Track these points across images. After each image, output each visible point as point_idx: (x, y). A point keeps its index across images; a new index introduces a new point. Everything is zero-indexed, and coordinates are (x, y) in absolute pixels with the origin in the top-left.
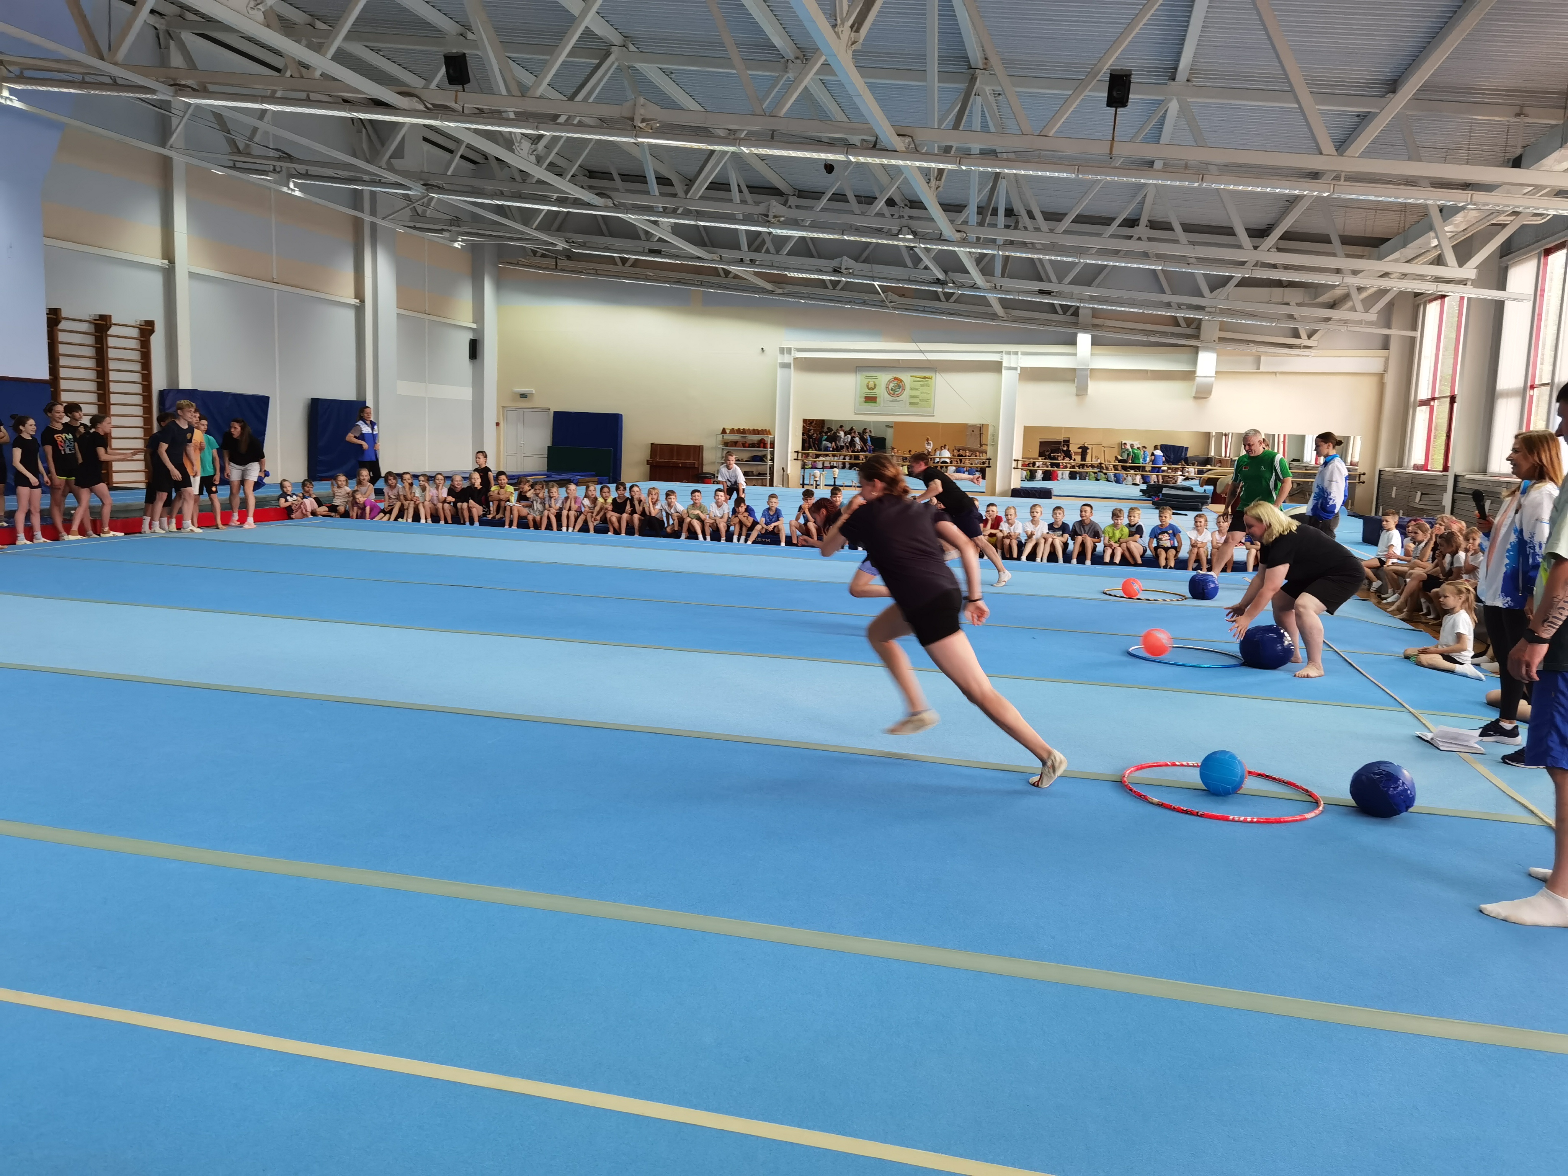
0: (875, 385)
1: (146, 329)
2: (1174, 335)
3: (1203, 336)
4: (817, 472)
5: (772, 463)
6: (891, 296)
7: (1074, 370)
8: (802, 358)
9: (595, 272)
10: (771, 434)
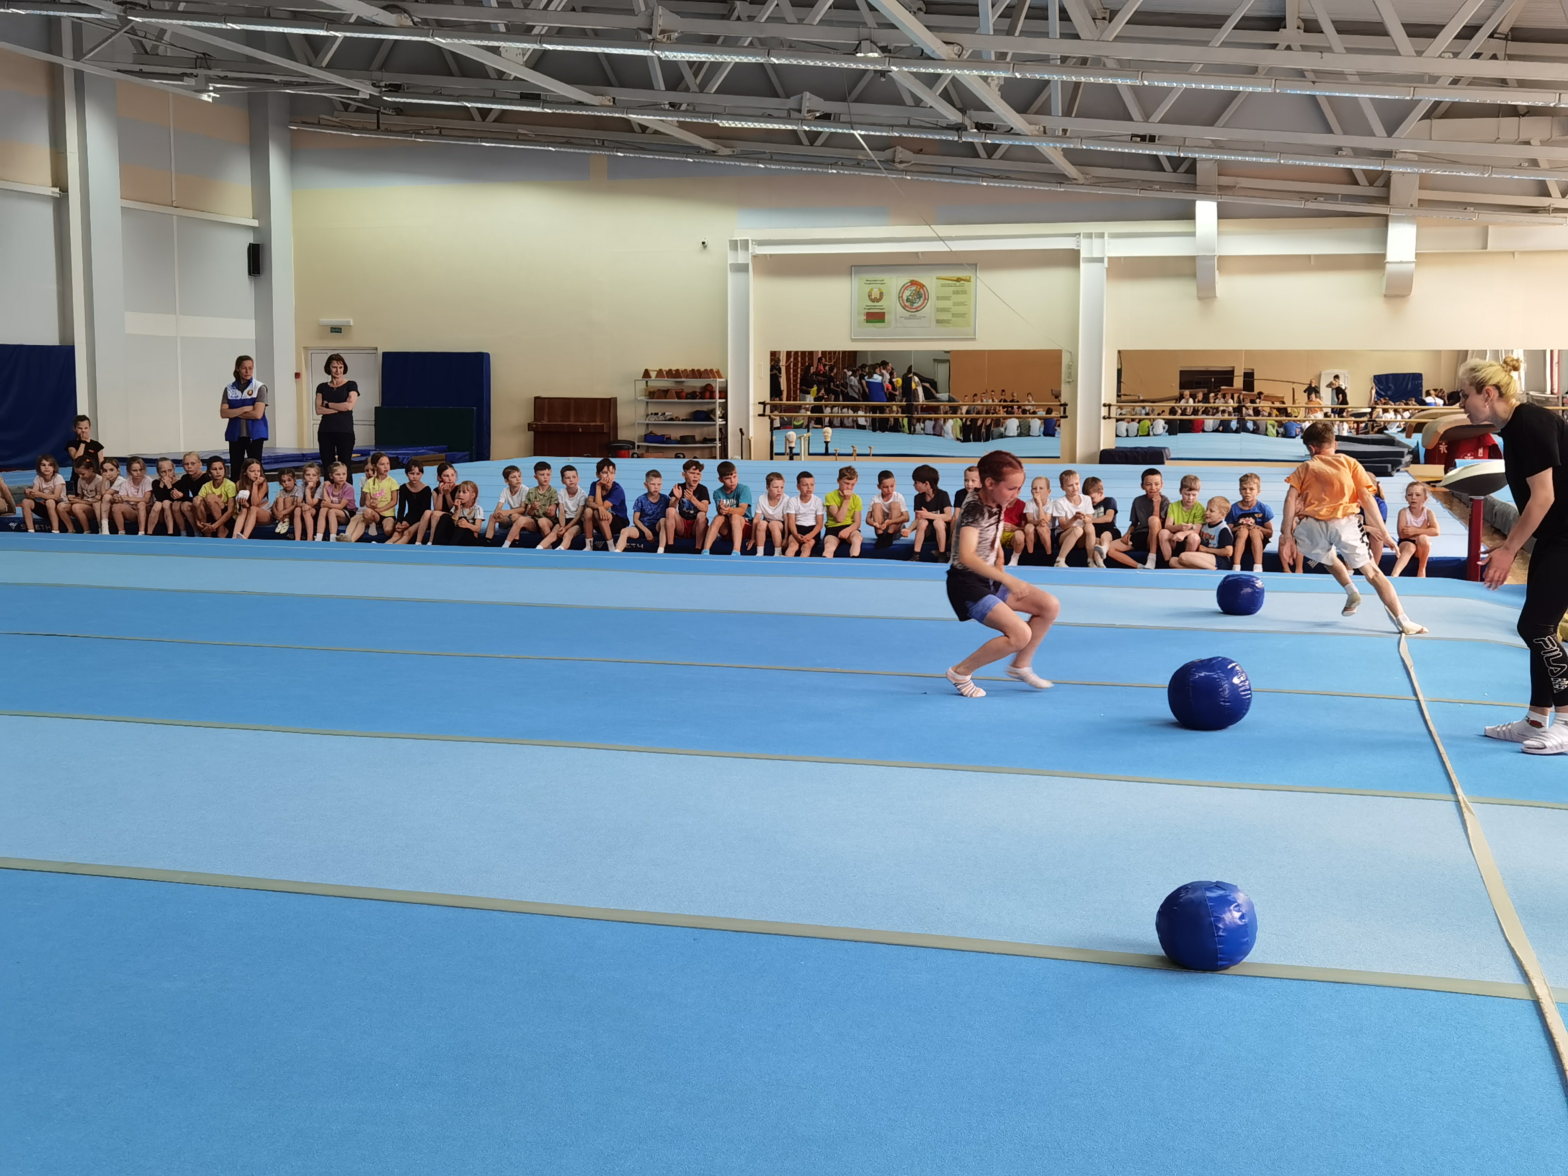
0: (881, 294)
2: (1349, 198)
3: (1393, 199)
5: (724, 422)
6: (902, 153)
7: (1193, 258)
8: (766, 255)
9: (438, 133)
10: (720, 377)
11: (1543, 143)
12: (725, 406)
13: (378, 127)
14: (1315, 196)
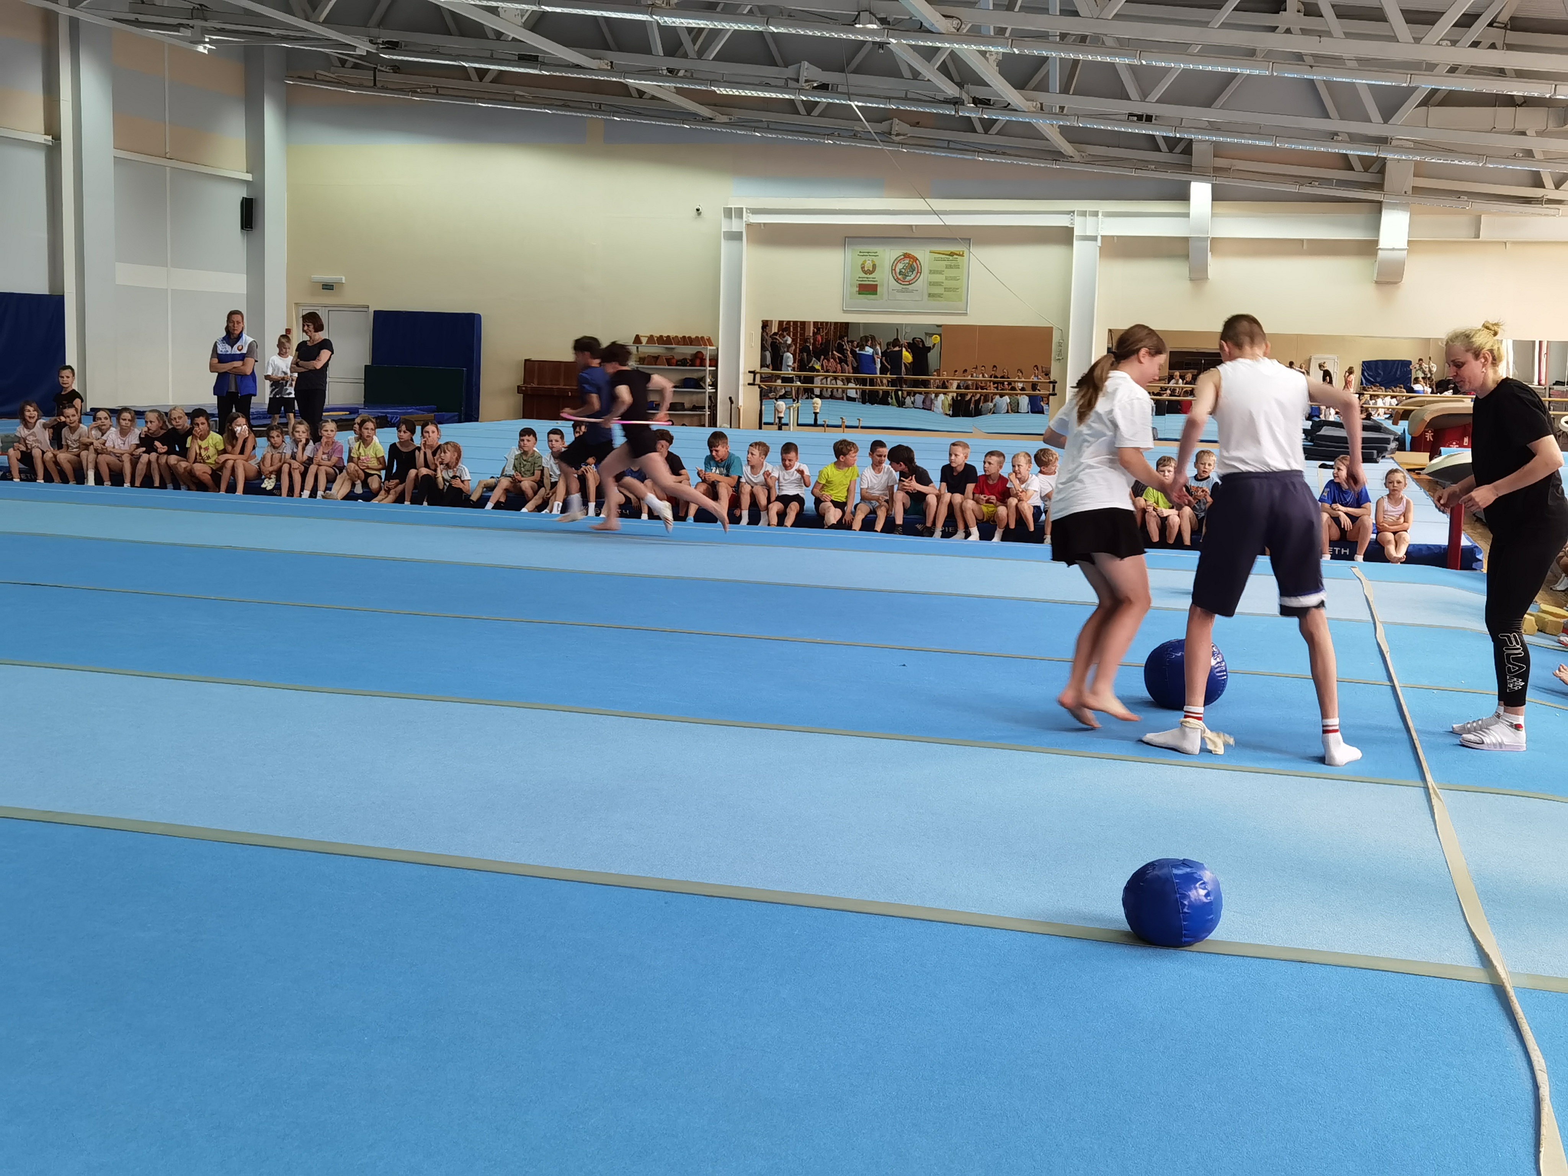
0: (874, 266)
2: (1343, 184)
3: (1388, 186)
5: (714, 390)
6: (898, 126)
7: (1186, 239)
8: (760, 224)
9: (435, 92)
10: (712, 345)
11: (1540, 134)
12: (715, 375)
13: (375, 84)
14: (1311, 180)
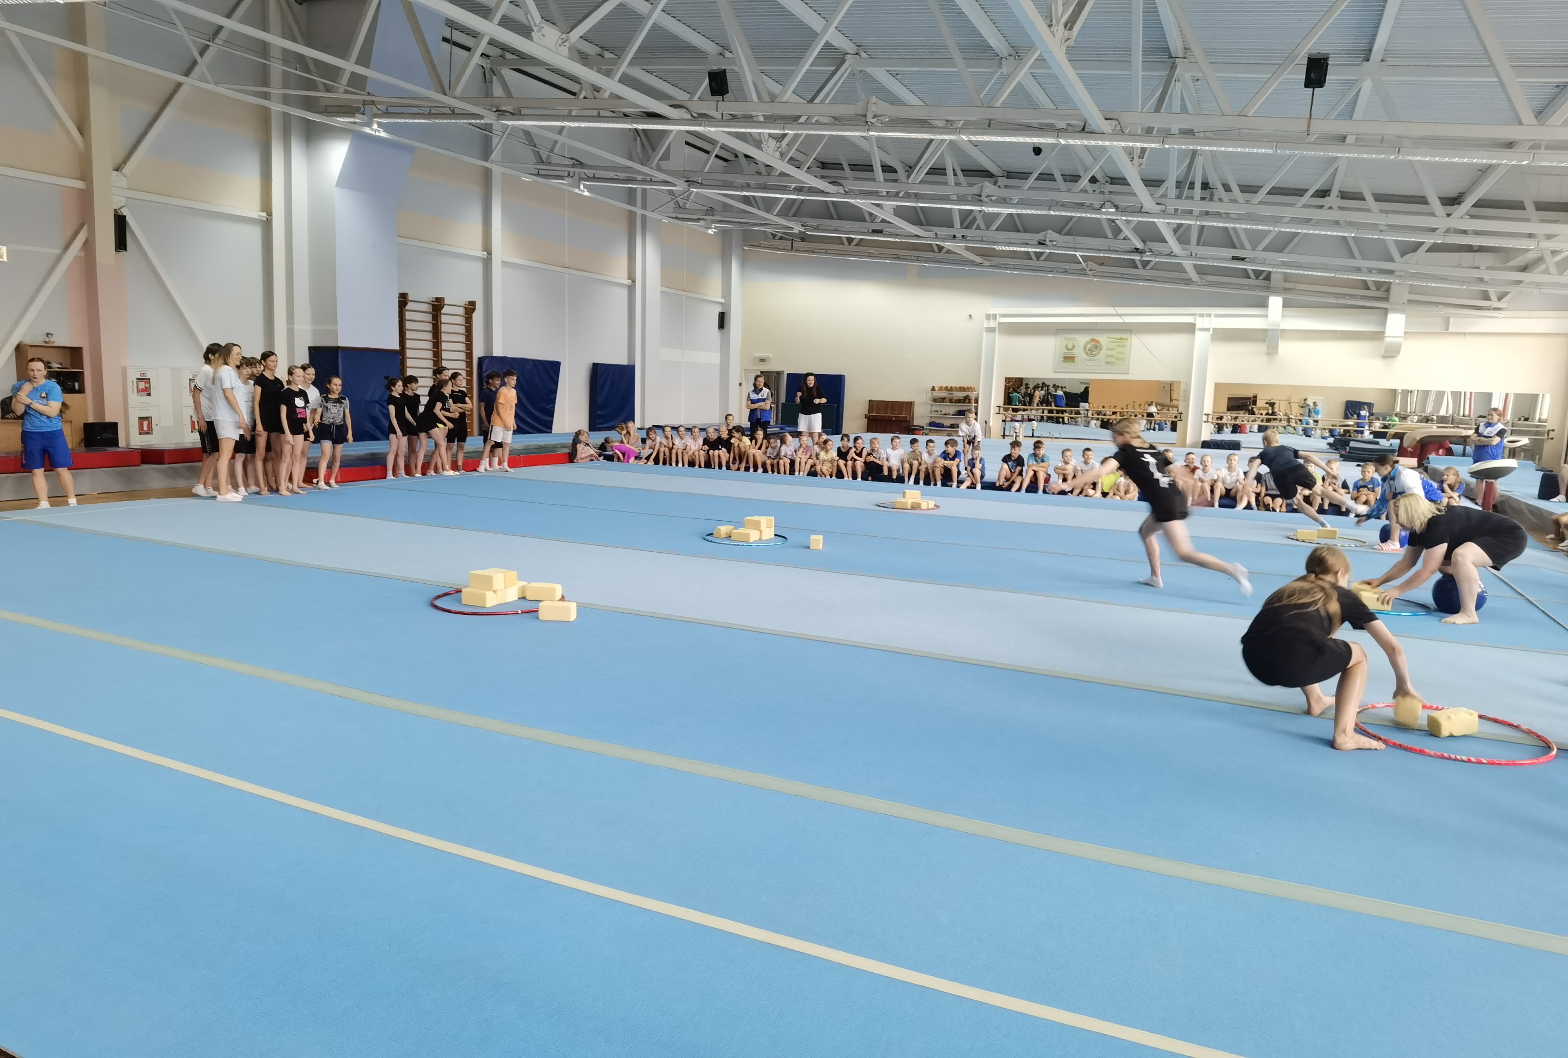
0: (1073, 347)
1: (470, 308)
2: (1364, 297)
3: (1391, 299)
4: (1017, 424)
6: (1092, 266)
7: (1265, 330)
8: (1006, 322)
10: (975, 391)
11: (1488, 268)
14: (1344, 296)
